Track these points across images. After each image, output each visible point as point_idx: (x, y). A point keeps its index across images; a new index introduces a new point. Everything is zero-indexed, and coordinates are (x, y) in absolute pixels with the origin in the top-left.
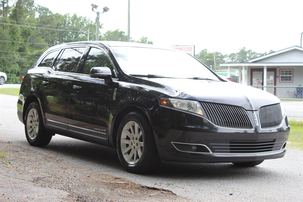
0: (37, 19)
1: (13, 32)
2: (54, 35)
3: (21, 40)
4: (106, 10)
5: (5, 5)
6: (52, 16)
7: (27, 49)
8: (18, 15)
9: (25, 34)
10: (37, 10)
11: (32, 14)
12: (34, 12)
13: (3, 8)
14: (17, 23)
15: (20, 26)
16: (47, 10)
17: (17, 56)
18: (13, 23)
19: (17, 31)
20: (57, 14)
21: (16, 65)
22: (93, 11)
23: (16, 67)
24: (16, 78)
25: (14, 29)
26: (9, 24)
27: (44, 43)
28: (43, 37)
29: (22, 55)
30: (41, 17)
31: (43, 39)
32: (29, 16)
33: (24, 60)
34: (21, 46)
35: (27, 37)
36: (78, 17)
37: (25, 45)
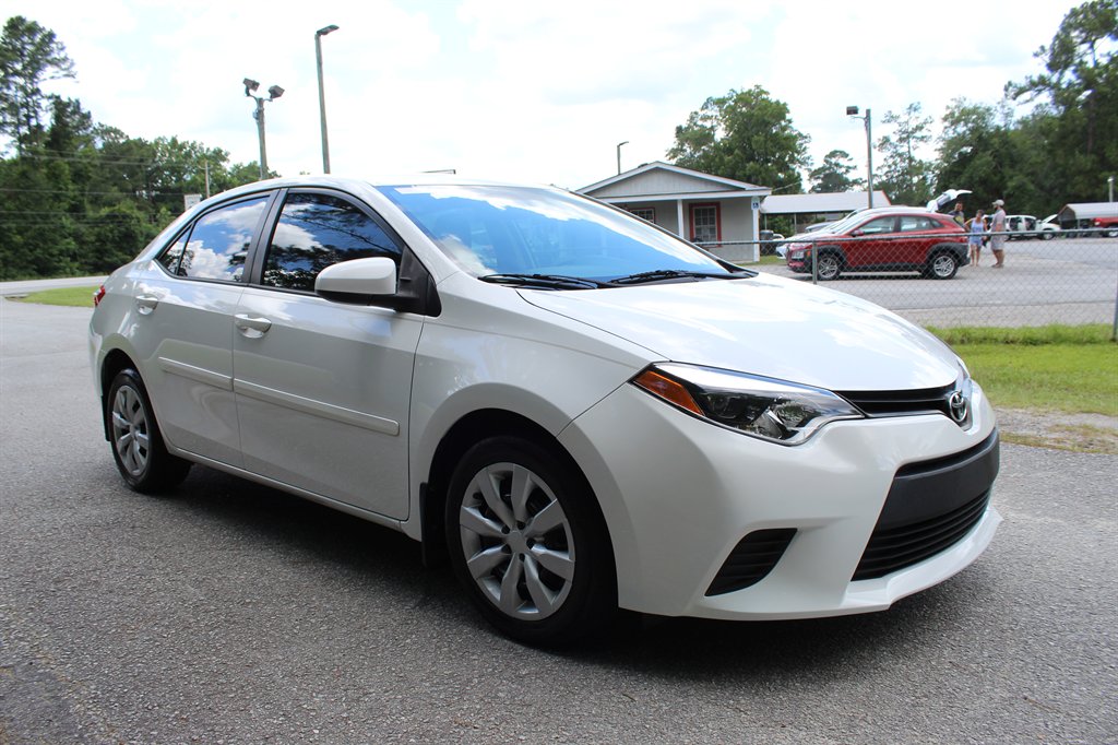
0: (101, 151)
1: (54, 176)
2: (136, 178)
3: (72, 189)
4: (276, 92)
5: (33, 122)
6: (128, 142)
7: (88, 206)
8: (62, 140)
9: (79, 176)
10: (98, 134)
11: (88, 140)
12: (94, 138)
13: (29, 129)
14: (62, 155)
15: (66, 160)
16: (116, 131)
17: (68, 222)
18: (52, 154)
19: (63, 171)
20: (140, 139)
21: (67, 240)
22: (248, 94)
23: (69, 243)
24: (71, 264)
25: (55, 168)
26: (44, 158)
27: (118, 194)
28: (115, 185)
29: (78, 219)
30: (107, 146)
31: (116, 188)
32: (82, 147)
33: (84, 230)
34: (73, 202)
35: (84, 183)
36: (179, 143)
37: (81, 198)
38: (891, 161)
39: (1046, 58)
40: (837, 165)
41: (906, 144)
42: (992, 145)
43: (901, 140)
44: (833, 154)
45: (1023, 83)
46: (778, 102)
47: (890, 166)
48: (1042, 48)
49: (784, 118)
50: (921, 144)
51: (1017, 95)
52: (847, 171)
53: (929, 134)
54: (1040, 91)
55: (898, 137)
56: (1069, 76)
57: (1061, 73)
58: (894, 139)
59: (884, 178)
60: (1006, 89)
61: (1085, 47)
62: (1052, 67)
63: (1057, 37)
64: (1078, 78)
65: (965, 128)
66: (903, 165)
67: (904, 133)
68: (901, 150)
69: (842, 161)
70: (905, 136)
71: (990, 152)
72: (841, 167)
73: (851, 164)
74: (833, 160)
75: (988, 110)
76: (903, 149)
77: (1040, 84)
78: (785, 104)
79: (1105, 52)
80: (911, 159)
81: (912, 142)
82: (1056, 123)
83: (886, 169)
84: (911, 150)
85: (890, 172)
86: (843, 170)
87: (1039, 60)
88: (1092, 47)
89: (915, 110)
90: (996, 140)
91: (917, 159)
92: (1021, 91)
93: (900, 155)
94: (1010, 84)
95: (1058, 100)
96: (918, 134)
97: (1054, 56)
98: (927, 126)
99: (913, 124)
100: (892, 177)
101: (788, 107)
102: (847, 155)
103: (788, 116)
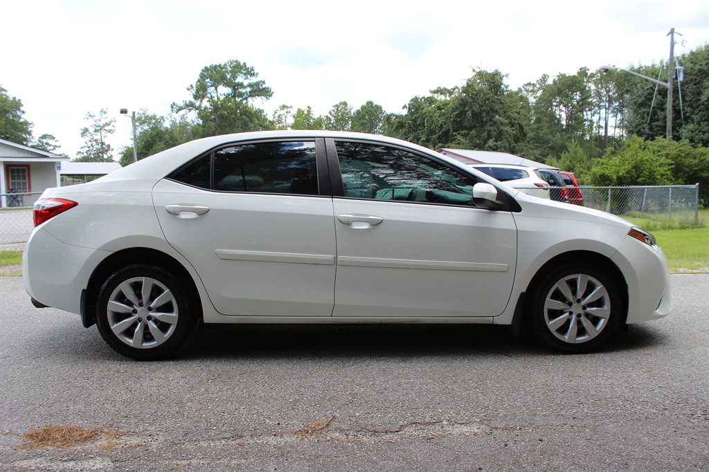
38: (89, 144)
39: (194, 91)
40: (47, 144)
41: (99, 134)
42: (165, 139)
43: (96, 131)
44: (44, 137)
45: (182, 104)
46: (14, 98)
47: (89, 147)
48: (191, 86)
49: (19, 110)
50: (109, 134)
51: (178, 111)
52: (54, 148)
53: (113, 128)
54: (190, 110)
55: (94, 129)
56: (205, 103)
57: (201, 101)
58: (91, 130)
59: (85, 154)
60: (172, 107)
61: (213, 88)
62: (196, 97)
63: (199, 81)
64: (211, 105)
65: (148, 127)
66: (98, 146)
67: (97, 126)
68: (96, 137)
69: (51, 142)
70: (98, 128)
71: (163, 142)
72: (50, 145)
73: (57, 144)
74: (45, 141)
75: (162, 118)
76: (97, 136)
77: (190, 106)
78: (19, 100)
79: (222, 93)
80: (103, 143)
81: (103, 132)
82: (201, 128)
83: (87, 149)
84: (103, 137)
85: (89, 151)
86: (52, 148)
87: (189, 92)
88: (216, 89)
89: (105, 113)
90: (167, 136)
91: (107, 143)
92: (180, 109)
93: (96, 141)
94: (174, 104)
95: (201, 116)
96: (107, 128)
97: (197, 91)
98: (112, 124)
99: (103, 122)
100: (91, 154)
101: (22, 102)
102: (54, 138)
103: (22, 109)
